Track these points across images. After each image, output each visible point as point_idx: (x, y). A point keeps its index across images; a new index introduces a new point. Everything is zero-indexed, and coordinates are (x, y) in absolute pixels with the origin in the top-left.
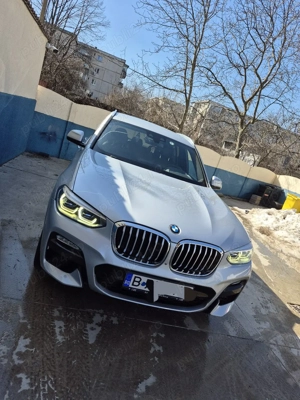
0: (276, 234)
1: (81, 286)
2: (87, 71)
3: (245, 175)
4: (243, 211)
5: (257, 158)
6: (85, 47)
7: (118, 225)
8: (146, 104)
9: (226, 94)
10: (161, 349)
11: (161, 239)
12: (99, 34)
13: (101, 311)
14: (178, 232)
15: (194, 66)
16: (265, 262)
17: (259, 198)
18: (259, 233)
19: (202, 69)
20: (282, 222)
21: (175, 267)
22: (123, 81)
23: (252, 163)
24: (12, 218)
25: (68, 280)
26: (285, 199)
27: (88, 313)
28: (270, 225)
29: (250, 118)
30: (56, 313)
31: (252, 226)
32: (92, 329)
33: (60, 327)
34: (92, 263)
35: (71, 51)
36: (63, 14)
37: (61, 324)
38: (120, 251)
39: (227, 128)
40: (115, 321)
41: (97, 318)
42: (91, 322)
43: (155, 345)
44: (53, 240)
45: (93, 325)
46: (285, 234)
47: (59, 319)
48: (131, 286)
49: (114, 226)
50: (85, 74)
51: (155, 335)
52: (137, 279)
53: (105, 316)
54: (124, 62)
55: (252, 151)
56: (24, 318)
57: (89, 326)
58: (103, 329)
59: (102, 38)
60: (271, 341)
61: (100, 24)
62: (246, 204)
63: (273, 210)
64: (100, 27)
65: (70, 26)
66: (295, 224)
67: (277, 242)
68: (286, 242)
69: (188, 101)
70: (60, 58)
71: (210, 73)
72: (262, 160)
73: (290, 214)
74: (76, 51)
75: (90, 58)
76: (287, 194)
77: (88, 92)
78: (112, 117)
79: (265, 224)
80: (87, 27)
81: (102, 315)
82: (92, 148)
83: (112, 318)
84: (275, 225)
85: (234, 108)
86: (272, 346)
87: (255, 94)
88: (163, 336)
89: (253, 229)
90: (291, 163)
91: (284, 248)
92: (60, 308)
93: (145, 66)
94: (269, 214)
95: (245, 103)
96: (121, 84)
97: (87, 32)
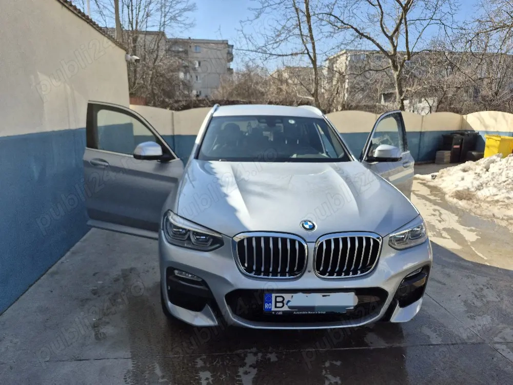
0: (481, 194)
1: (217, 323)
2: (186, 69)
3: (418, 130)
4: (428, 177)
5: (433, 101)
6: (176, 42)
7: (237, 239)
8: (266, 83)
9: (362, 35)
10: (338, 380)
11: (293, 242)
12: (187, 22)
13: (254, 350)
14: (313, 227)
15: (308, 16)
16: (471, 236)
17: (447, 154)
18: (455, 200)
19: (320, 16)
20: (485, 177)
21: (323, 273)
22: (232, 65)
23: (427, 111)
24: (133, 265)
25: (200, 320)
26: (483, 144)
27: (238, 355)
28: (469, 186)
29: (402, 54)
30: (200, 363)
31: (444, 194)
32: (246, 373)
33: (207, 379)
34: (221, 293)
35: (162, 54)
36: (141, 14)
37: (207, 374)
38: (249, 269)
39: (378, 76)
40: (273, 357)
41: (251, 359)
42: (244, 365)
43: (330, 376)
44: (171, 277)
45: (246, 368)
46: (494, 191)
47: (204, 369)
48: (273, 309)
49: (233, 241)
50: (185, 74)
51: (327, 364)
52: (279, 299)
53: (260, 355)
54: (225, 43)
55: (421, 95)
56: (163, 377)
57: (241, 370)
58: (259, 371)
59: (192, 25)
60: (496, 339)
61: (185, 10)
62: (432, 166)
63: (468, 164)
64: (186, 14)
65: (153, 25)
66: (504, 174)
67: (484, 205)
68: (497, 201)
69: (314, 62)
70: (151, 64)
71: (332, 18)
72: (440, 102)
73: (493, 162)
74: (167, 51)
75: (186, 52)
76: (485, 137)
77: (194, 92)
78: (212, 114)
79: (461, 187)
80: (171, 19)
81: (255, 354)
82: (197, 157)
83: (269, 356)
84: (476, 183)
85: (378, 49)
86: (497, 346)
87: (400, 23)
88: (338, 363)
89: (447, 197)
90: (484, 93)
91: (496, 210)
92: (204, 357)
93: (249, 39)
94: (464, 171)
95: (391, 38)
96: (230, 70)
97: (174, 24)
